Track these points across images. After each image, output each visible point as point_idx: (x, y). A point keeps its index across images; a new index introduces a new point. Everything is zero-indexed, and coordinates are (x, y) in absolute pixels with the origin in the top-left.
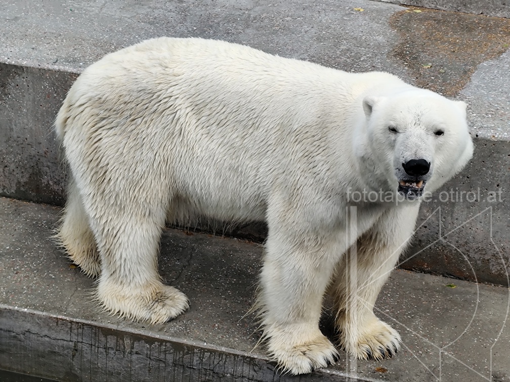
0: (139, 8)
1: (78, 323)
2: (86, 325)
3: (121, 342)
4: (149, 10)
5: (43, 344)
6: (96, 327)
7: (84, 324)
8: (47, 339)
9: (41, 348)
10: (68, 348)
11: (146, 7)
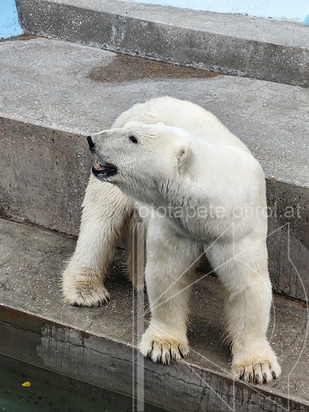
0: (282, 117)
1: (208, 372)
2: (214, 374)
3: (241, 392)
4: (289, 119)
5: (178, 385)
6: (221, 377)
7: (212, 374)
8: (182, 382)
9: (177, 389)
10: (198, 391)
11: (287, 117)
